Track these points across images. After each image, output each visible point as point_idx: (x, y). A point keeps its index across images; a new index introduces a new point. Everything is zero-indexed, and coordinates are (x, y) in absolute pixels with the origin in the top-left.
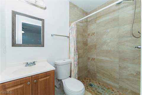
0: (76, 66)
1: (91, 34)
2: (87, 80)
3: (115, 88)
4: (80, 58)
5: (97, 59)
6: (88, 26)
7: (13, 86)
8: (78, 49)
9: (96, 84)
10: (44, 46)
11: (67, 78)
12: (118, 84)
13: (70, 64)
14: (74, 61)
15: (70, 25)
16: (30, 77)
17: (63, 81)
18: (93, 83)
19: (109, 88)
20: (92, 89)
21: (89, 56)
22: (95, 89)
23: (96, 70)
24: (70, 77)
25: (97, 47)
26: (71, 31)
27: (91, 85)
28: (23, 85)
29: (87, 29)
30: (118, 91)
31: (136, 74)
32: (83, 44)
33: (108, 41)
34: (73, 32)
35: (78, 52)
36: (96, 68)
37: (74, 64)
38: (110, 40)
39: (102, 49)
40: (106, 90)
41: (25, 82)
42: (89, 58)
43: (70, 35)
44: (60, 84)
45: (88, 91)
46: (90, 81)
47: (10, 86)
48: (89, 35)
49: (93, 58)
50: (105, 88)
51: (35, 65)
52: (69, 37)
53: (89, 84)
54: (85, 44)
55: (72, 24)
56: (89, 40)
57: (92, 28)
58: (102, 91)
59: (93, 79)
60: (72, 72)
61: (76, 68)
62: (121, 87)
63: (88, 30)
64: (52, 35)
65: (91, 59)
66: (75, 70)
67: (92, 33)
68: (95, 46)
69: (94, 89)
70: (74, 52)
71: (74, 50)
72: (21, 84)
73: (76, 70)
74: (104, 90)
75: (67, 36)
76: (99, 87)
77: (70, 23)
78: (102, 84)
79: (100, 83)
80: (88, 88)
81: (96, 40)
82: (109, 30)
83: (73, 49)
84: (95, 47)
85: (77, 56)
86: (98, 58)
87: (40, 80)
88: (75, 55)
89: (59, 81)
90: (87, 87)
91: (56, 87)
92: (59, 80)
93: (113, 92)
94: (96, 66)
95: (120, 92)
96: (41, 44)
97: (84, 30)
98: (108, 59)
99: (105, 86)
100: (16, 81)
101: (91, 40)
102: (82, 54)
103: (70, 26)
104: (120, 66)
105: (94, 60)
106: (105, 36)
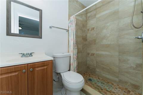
0: (75, 59)
1: (90, 30)
2: (86, 76)
3: (115, 81)
4: (80, 53)
5: (96, 54)
6: (88, 21)
7: (6, 73)
8: (77, 43)
9: (95, 79)
10: (41, 38)
11: (66, 71)
12: (117, 77)
13: (69, 57)
14: (73, 55)
15: (69, 18)
16: (26, 65)
17: (62, 74)
18: (93, 78)
19: (109, 82)
20: (91, 84)
21: (89, 52)
22: (95, 83)
23: (95, 65)
24: (69, 70)
25: (97, 42)
26: (70, 25)
27: (90, 80)
28: (17, 73)
29: (87, 24)
30: (117, 85)
31: (135, 66)
32: (83, 38)
33: (108, 35)
34: (72, 25)
35: (77, 46)
36: (95, 63)
37: (74, 58)
38: (110, 34)
39: (102, 44)
40: (106, 84)
41: (20, 70)
42: (88, 54)
43: (69, 28)
44: (58, 78)
45: (87, 85)
46: (90, 76)
47: (3, 73)
48: (88, 30)
49: (92, 54)
50: (105, 82)
51: (32, 56)
52: (68, 31)
53: (89, 79)
54: (85, 39)
55: (71, 17)
56: (88, 35)
57: (92, 23)
58: (102, 85)
59: (92, 75)
60: (71, 66)
61: (75, 62)
62: (121, 80)
63: (88, 26)
64: (50, 27)
65: (90, 54)
66: (74, 63)
67: (92, 28)
68: (95, 40)
69: (93, 83)
70: (74, 46)
71: (74, 44)
72: (15, 72)
73: (76, 64)
74: (104, 84)
75: (66, 30)
76: (98, 81)
78: (102, 79)
79: (99, 78)
80: (87, 83)
81: (95, 35)
82: (108, 24)
83: (72, 43)
84: (94, 42)
85: (76, 50)
86: (98, 52)
87: (37, 69)
88: (74, 49)
89: (57, 75)
90: (87, 81)
91: (54, 80)
92: (57, 73)
93: (113, 86)
94: (95, 61)
95: (120, 86)
96: (38, 35)
97: (83, 25)
98: (107, 53)
99: (104, 81)
100: (9, 67)
101: (90, 35)
102: (82, 49)
103: (69, 20)
104: (119, 60)
105: (93, 55)
106: (105, 31)
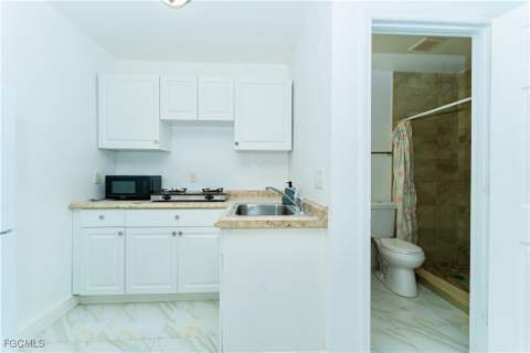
0: (409, 217)
13: (394, 211)
14: (404, 208)
15: (395, 125)
24: (395, 236)
42: (462, 209)
48: (463, 140)
52: (391, 154)
55: (399, 124)
61: (409, 223)
63: (460, 127)
70: (406, 187)
73: (410, 227)
77: (396, 119)
85: (411, 198)
88: (406, 194)
103: (394, 128)
